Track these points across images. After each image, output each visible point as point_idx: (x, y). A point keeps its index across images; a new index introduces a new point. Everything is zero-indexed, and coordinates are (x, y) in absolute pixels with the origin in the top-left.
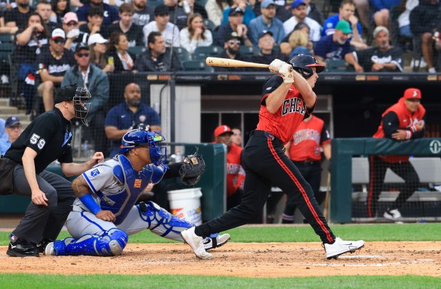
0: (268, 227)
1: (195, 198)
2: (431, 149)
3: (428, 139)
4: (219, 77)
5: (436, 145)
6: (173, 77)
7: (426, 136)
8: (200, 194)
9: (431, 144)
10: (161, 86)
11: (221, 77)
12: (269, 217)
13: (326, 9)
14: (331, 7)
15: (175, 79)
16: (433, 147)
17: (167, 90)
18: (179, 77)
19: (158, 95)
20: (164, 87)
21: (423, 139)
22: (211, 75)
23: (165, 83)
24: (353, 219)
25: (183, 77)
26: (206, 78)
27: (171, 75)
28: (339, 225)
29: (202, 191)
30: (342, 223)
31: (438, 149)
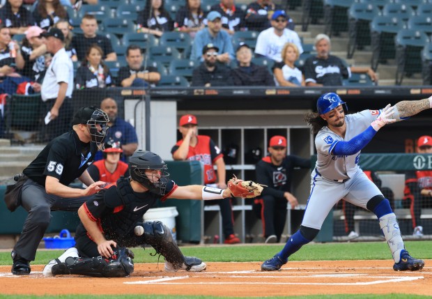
0: (247, 247)
1: (171, 218)
2: (415, 165)
3: (412, 154)
4: (195, 91)
5: (419, 160)
6: (148, 92)
7: (409, 151)
8: (176, 213)
9: (415, 160)
10: (136, 101)
11: (198, 92)
12: (248, 236)
13: (306, 21)
14: (311, 19)
15: (150, 94)
16: (417, 162)
17: (142, 105)
18: (154, 92)
19: (132, 111)
20: (139, 102)
21: (407, 154)
22: (188, 90)
23: (139, 98)
24: (335, 238)
25: (158, 92)
26: (183, 92)
27: (146, 90)
28: (320, 244)
29: (178, 210)
30: (323, 242)
31: (421, 165)
